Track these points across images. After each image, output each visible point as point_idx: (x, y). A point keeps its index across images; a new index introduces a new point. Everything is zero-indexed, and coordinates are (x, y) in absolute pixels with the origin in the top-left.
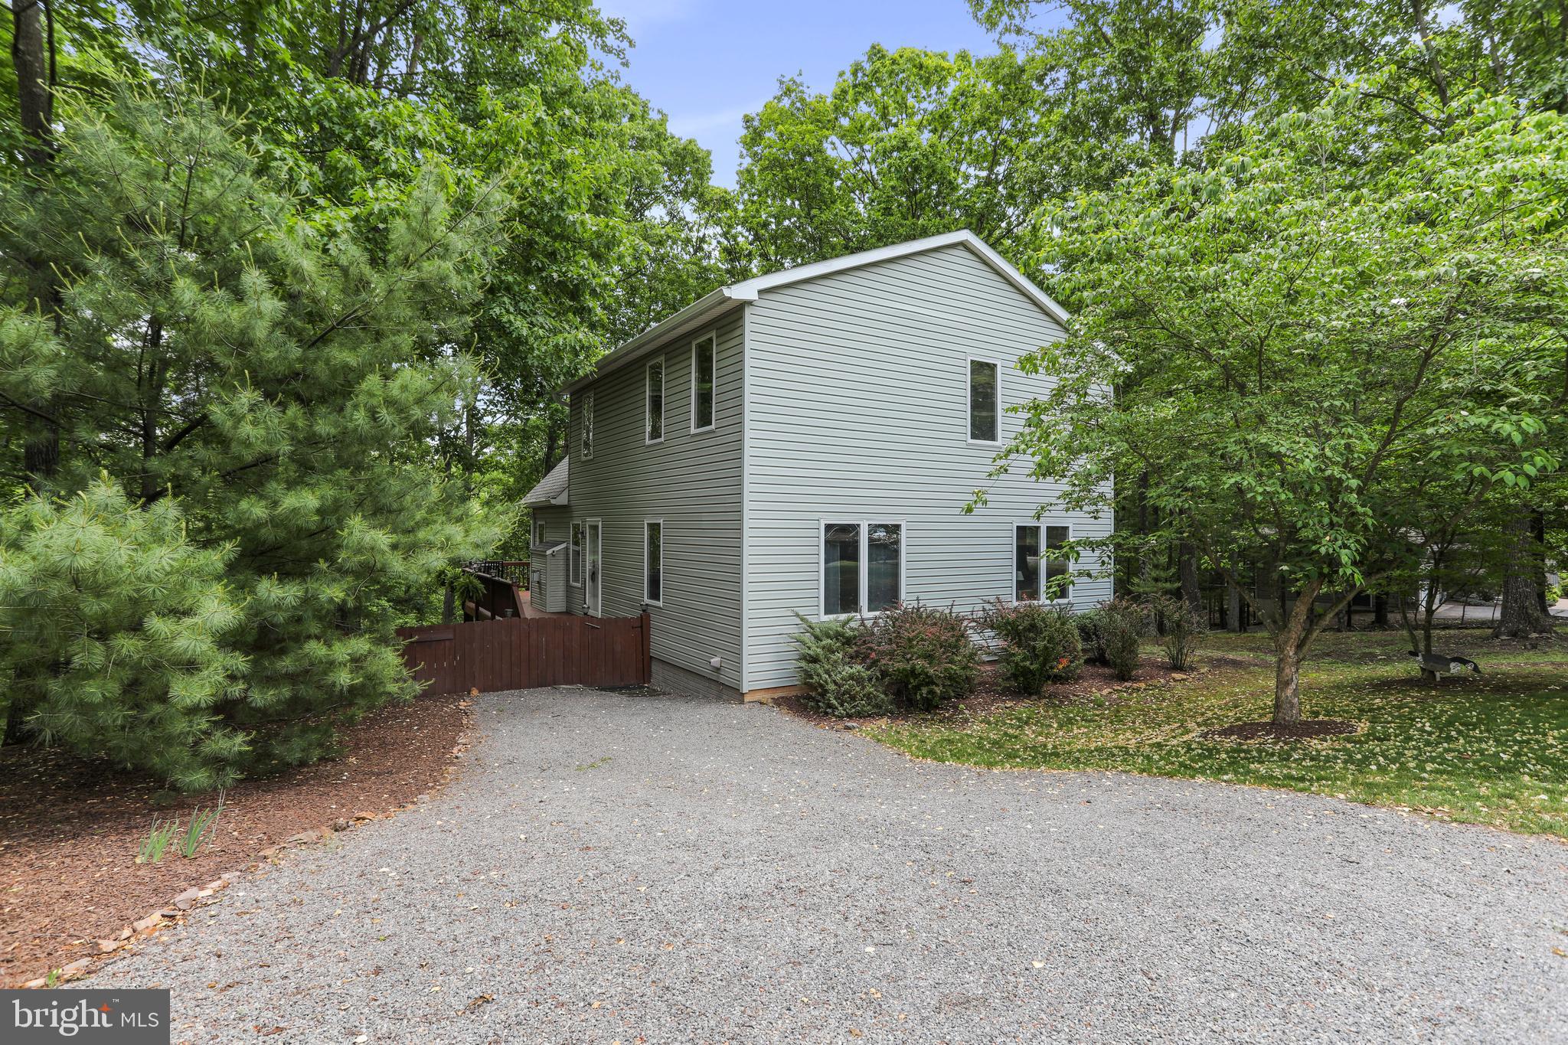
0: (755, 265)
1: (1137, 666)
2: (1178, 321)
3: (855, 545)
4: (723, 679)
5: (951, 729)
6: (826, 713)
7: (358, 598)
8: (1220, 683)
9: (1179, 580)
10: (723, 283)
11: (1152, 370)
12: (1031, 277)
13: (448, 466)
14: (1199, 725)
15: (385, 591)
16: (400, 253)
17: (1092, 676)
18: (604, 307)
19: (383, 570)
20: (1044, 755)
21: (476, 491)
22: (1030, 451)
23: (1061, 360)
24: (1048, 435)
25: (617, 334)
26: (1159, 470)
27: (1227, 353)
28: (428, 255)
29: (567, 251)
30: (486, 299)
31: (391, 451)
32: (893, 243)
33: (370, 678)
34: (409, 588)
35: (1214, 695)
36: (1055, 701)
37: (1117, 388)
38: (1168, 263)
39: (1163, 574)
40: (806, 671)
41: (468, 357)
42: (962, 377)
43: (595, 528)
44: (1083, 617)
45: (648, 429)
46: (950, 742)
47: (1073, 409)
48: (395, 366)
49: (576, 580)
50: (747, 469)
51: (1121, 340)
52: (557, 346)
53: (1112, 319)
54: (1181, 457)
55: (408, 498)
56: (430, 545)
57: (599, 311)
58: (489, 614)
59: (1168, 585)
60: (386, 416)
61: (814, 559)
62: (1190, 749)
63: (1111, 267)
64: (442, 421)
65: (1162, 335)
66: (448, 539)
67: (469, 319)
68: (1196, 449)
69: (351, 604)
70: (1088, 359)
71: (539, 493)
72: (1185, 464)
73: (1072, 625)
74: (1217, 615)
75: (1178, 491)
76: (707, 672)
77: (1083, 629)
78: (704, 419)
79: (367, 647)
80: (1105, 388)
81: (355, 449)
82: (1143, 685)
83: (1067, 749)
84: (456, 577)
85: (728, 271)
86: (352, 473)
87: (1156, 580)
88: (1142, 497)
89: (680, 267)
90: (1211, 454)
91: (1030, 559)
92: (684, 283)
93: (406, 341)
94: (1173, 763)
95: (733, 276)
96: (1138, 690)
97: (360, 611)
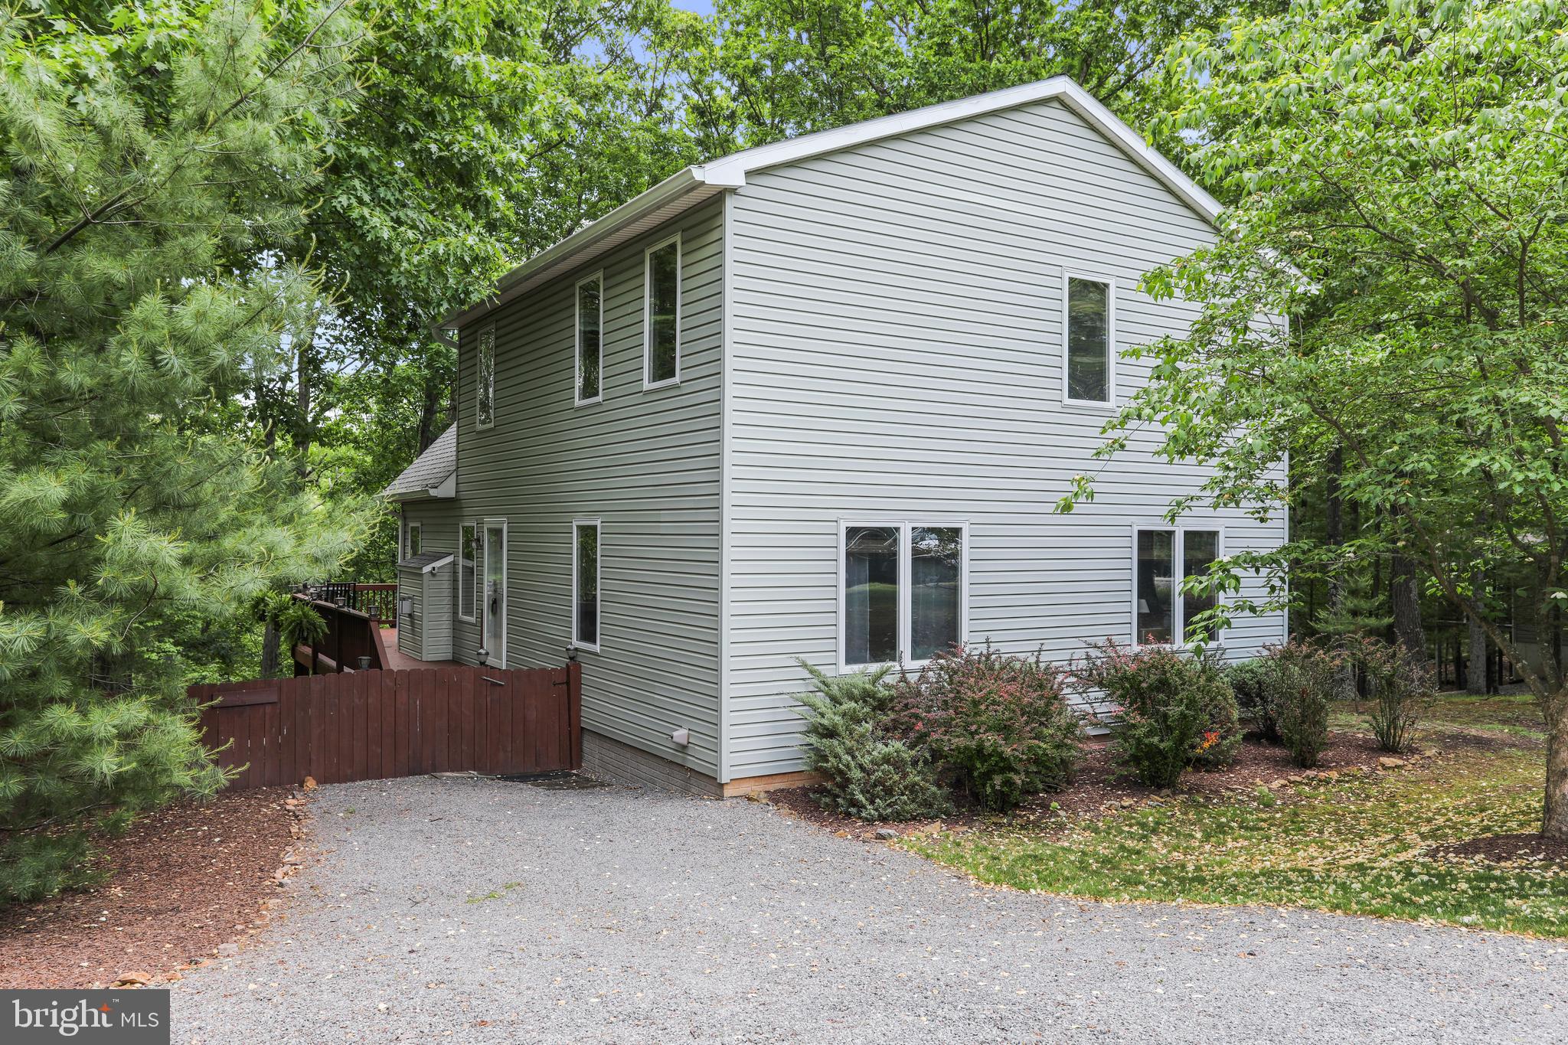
0: (741, 133)
1: (1326, 745)
2: (1391, 214)
3: (892, 559)
4: (691, 762)
5: (1038, 839)
6: (848, 815)
7: (128, 640)
8: (1457, 773)
9: (1390, 613)
10: (691, 160)
11: (1350, 292)
12: (1163, 149)
13: (270, 437)
14: (1423, 837)
15: (171, 629)
16: (190, 111)
17: (1256, 760)
18: (510, 197)
19: (168, 596)
20: (1182, 881)
21: (314, 476)
22: (1160, 416)
23: (1209, 277)
24: (1188, 392)
25: (531, 238)
26: (1360, 444)
27: (1469, 263)
28: (236, 111)
29: (451, 109)
30: (327, 181)
31: (180, 414)
32: (952, 98)
33: (147, 762)
34: (208, 624)
35: (1447, 791)
36: (1198, 799)
37: (1295, 321)
38: (1377, 126)
39: (1364, 604)
40: (817, 750)
41: (301, 269)
42: (1055, 305)
43: (496, 532)
44: (1241, 669)
45: (579, 382)
46: (1036, 858)
47: (1226, 352)
48: (186, 282)
49: (468, 611)
50: (729, 444)
51: (1301, 245)
52: (435, 255)
53: (1286, 213)
54: (1394, 425)
55: (208, 487)
56: (242, 558)
57: (501, 201)
58: (333, 663)
59: (1373, 622)
60: (173, 359)
61: (830, 579)
62: (1409, 875)
63: (1288, 133)
64: (259, 367)
65: (1364, 236)
66: (270, 550)
67: (301, 213)
68: (1418, 412)
69: (117, 649)
70: (1251, 275)
71: (410, 480)
72: (1400, 436)
73: (1223, 681)
74: (1451, 668)
75: (1389, 477)
76: (668, 752)
77: (1241, 688)
78: (664, 367)
79: (144, 714)
80: (1276, 320)
81: (123, 411)
82: (1334, 775)
83: (1218, 871)
84: (282, 608)
85: (699, 142)
86: (119, 447)
87: (1355, 613)
88: (1334, 486)
89: (626, 134)
90: (1442, 420)
91: (1159, 581)
92: (633, 160)
93: (204, 245)
94: (1383, 896)
95: (707, 149)
96: (1327, 782)
97: (130, 659)
